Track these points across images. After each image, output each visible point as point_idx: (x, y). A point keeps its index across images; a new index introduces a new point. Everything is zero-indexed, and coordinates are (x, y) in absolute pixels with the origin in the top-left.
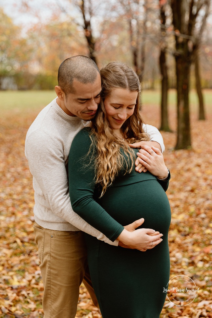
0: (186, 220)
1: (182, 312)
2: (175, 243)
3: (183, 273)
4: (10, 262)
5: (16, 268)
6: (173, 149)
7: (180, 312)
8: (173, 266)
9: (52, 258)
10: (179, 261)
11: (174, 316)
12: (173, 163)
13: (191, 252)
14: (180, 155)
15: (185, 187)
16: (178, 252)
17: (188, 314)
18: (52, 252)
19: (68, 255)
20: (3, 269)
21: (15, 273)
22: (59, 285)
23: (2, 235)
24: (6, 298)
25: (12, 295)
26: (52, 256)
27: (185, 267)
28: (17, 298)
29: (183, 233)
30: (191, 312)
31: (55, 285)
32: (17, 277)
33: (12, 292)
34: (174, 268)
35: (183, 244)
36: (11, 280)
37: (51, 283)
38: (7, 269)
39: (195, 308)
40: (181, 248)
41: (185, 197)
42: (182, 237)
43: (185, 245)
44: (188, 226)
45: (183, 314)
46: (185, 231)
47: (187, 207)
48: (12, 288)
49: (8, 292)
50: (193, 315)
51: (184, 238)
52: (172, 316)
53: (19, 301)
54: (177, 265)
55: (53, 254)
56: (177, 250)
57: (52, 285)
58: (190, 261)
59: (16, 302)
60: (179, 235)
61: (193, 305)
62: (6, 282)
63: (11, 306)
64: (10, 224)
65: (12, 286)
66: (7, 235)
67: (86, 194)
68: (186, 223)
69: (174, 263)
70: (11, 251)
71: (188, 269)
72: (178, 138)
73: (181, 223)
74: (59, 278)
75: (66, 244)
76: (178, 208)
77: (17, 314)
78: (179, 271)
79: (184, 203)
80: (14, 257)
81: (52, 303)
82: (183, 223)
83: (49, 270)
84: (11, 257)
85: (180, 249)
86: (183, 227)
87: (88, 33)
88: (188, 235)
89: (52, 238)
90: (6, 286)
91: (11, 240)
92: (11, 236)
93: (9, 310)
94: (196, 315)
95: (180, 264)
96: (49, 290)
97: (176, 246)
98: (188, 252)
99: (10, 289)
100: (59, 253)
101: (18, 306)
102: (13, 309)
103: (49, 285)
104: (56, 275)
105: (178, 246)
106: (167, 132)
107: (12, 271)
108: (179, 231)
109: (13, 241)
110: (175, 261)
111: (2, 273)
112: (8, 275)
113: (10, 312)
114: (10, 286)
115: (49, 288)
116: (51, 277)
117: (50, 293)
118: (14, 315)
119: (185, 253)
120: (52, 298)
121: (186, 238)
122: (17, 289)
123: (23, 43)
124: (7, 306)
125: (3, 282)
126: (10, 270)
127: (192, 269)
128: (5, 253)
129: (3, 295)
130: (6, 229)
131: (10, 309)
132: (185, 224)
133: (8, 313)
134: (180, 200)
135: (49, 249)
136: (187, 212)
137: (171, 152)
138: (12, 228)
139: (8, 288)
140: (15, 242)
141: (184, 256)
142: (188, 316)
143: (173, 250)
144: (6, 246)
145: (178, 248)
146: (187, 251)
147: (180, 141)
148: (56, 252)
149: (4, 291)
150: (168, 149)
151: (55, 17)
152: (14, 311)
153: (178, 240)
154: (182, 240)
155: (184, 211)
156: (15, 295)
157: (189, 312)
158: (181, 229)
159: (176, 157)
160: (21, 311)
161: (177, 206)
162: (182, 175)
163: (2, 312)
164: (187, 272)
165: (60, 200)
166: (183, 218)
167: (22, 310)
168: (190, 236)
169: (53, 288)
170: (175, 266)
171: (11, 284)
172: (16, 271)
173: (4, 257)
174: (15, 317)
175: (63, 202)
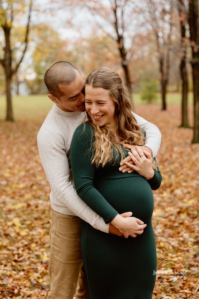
0: (195, 205)
1: (184, 286)
2: (184, 225)
3: (188, 251)
4: (42, 240)
5: (47, 245)
6: (190, 143)
7: (182, 285)
8: (180, 244)
9: (56, 236)
10: (186, 241)
11: (176, 289)
12: (189, 155)
13: (197, 233)
14: (196, 149)
15: (197, 175)
16: (186, 233)
17: (189, 288)
18: (57, 231)
19: (69, 235)
20: (36, 246)
21: (46, 250)
22: (59, 260)
23: (39, 217)
24: (36, 271)
25: (41, 268)
26: (57, 235)
27: (190, 246)
28: (45, 271)
29: (191, 216)
30: (192, 286)
31: (56, 260)
32: (47, 252)
33: (41, 266)
34: (181, 247)
35: (191, 226)
36: (41, 256)
37: (54, 259)
38: (40, 246)
39: (195, 282)
40: (189, 229)
41: (196, 184)
42: (191, 220)
43: (193, 227)
44: (196, 210)
45: (185, 288)
46: (194, 214)
47: (197, 193)
48: (42, 263)
49: (38, 266)
50: (193, 288)
51: (192, 221)
52: (175, 289)
53: (47, 274)
54: (184, 244)
55: (57, 233)
56: (185, 231)
57: (54, 260)
58: (196, 241)
59: (43, 274)
60: (188, 218)
61: (194, 280)
62: (38, 257)
63: (39, 278)
64: (46, 207)
65: (41, 261)
66: (43, 216)
67: (87, 181)
68: (195, 207)
69: (181, 242)
70: (45, 230)
71: (193, 247)
72: (194, 134)
73: (190, 207)
74: (60, 255)
75: (69, 225)
76: (189, 195)
77: (44, 285)
78: (185, 249)
79: (195, 190)
80: (46, 236)
81: (54, 276)
82: (192, 207)
83: (53, 246)
84: (44, 235)
85: (187, 230)
86: (192, 211)
87: (121, 45)
88: (196, 218)
89: (58, 219)
90: (37, 261)
91: (46, 221)
92: (46, 217)
93: (37, 282)
94: (195, 289)
95: (187, 243)
96: (52, 264)
97: (184, 228)
98: (195, 232)
99: (40, 263)
100: (62, 233)
101: (45, 278)
102: (41, 281)
103: (52, 260)
104: (58, 251)
105: (186, 228)
106: (187, 128)
107: (43, 247)
108: (189, 215)
109: (47, 222)
110: (182, 240)
111: (35, 249)
112: (40, 251)
113: (38, 284)
114: (40, 260)
115: (52, 262)
116: (54, 253)
117: (53, 267)
118: (41, 286)
119: (192, 234)
120: (54, 272)
121: (194, 221)
122: (46, 263)
123: (69, 54)
124: (36, 278)
125: (35, 257)
126: (42, 247)
127: (196, 248)
128: (39, 232)
129: (33, 268)
130: (43, 211)
131: (38, 280)
132: (194, 209)
133: (36, 284)
134: (192, 187)
135: (55, 228)
136: (197, 198)
137: (188, 146)
138: (48, 210)
139: (38, 262)
140: (49, 222)
141: (190, 237)
142: (188, 289)
143: (182, 231)
144: (41, 226)
145: (186, 229)
146: (193, 232)
147: (196, 136)
148: (59, 231)
149: (35, 265)
150: (186, 143)
151: (94, 32)
152: (42, 283)
153: (186, 222)
154: (190, 222)
155: (194, 197)
156: (43, 268)
157: (190, 286)
158: (190, 212)
159: (192, 150)
160: (46, 282)
161: (189, 193)
162: (196, 166)
163: (31, 283)
164: (192, 250)
165: (62, 186)
166: (193, 203)
167: (48, 282)
168: (197, 219)
169: (54, 263)
170: (182, 245)
171: (42, 259)
172: (47, 248)
173: (38, 235)
174: (41, 287)
175: (64, 188)
